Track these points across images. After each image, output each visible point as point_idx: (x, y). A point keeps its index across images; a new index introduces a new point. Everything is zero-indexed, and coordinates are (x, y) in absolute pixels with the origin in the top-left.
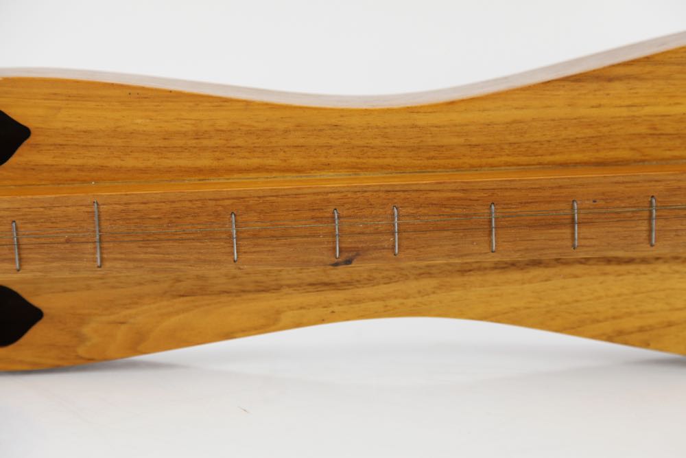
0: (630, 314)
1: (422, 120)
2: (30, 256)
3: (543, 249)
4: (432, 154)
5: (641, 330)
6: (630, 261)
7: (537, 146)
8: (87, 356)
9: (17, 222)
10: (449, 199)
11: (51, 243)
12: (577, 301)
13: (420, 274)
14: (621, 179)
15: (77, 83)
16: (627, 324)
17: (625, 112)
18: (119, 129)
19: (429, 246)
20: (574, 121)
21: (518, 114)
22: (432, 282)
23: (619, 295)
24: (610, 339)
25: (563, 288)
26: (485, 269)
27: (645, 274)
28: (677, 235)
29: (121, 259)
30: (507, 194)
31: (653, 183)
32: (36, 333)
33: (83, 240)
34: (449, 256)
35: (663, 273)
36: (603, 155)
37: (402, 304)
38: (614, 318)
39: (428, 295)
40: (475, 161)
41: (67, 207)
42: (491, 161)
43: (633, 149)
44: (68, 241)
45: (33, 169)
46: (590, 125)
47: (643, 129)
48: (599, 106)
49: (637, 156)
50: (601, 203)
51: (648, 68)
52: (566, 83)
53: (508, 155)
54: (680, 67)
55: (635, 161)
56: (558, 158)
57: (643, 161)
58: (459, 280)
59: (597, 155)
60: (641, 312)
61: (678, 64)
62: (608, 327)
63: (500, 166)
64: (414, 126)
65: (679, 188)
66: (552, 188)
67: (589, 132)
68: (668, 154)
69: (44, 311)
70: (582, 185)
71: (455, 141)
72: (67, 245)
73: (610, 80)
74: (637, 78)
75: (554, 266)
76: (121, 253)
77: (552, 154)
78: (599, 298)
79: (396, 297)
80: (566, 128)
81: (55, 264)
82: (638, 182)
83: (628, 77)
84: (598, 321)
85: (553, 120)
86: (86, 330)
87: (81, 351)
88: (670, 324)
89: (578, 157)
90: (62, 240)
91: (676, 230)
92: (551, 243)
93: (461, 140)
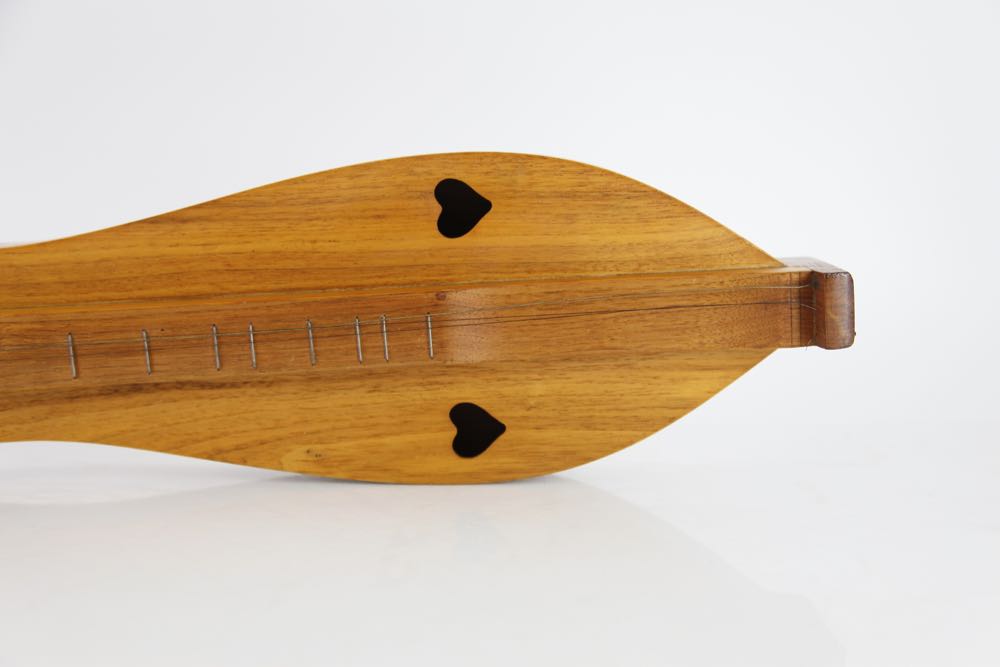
0: (226, 434)
1: (17, 260)
3: (121, 375)
4: (32, 291)
5: (238, 448)
6: (221, 386)
7: (125, 282)
10: (29, 330)
12: (178, 423)
13: (32, 402)
14: (184, 310)
16: (225, 443)
17: (200, 250)
19: (17, 374)
20: (157, 259)
21: (105, 254)
22: (45, 409)
23: (215, 417)
24: (211, 457)
25: (164, 412)
26: (91, 395)
27: (236, 397)
28: (240, 360)
30: (83, 324)
31: (212, 313)
34: (35, 383)
35: (252, 396)
36: (185, 289)
37: (17, 429)
38: (213, 438)
39: (41, 420)
40: (72, 297)
42: (85, 296)
43: (212, 284)
46: (171, 263)
47: (219, 266)
48: (177, 245)
49: (218, 290)
50: (169, 332)
51: (216, 211)
52: (145, 225)
53: (100, 291)
54: (243, 209)
55: (216, 295)
56: (146, 293)
57: (221, 294)
58: (67, 406)
59: (180, 289)
60: (236, 432)
61: (243, 207)
62: (207, 446)
63: (94, 301)
64: (11, 266)
65: (236, 317)
66: (122, 319)
67: (171, 269)
68: (244, 288)
70: (150, 315)
71: (49, 278)
73: (184, 221)
74: (208, 219)
75: (153, 392)
77: (140, 289)
78: (196, 420)
79: (12, 423)
80: (150, 265)
82: (198, 312)
83: (199, 219)
84: (199, 441)
85: (137, 258)
88: (262, 443)
89: (163, 292)
91: (239, 356)
92: (128, 369)
93: (56, 278)
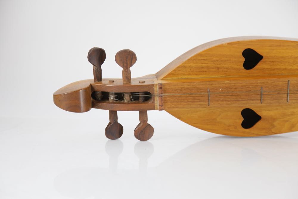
2: (266, 98)
8: (276, 132)
9: (263, 87)
11: (273, 94)
15: (280, 41)
18: (292, 56)
29: (295, 99)
32: (259, 124)
33: (283, 93)
41: (279, 82)
44: (278, 94)
45: (263, 70)
69: (262, 117)
72: (278, 95)
76: (296, 97)
81: (274, 101)
86: (275, 123)
87: (273, 130)
90: (277, 93)
